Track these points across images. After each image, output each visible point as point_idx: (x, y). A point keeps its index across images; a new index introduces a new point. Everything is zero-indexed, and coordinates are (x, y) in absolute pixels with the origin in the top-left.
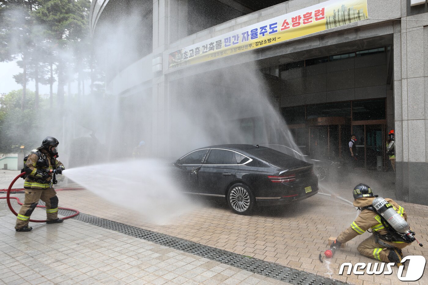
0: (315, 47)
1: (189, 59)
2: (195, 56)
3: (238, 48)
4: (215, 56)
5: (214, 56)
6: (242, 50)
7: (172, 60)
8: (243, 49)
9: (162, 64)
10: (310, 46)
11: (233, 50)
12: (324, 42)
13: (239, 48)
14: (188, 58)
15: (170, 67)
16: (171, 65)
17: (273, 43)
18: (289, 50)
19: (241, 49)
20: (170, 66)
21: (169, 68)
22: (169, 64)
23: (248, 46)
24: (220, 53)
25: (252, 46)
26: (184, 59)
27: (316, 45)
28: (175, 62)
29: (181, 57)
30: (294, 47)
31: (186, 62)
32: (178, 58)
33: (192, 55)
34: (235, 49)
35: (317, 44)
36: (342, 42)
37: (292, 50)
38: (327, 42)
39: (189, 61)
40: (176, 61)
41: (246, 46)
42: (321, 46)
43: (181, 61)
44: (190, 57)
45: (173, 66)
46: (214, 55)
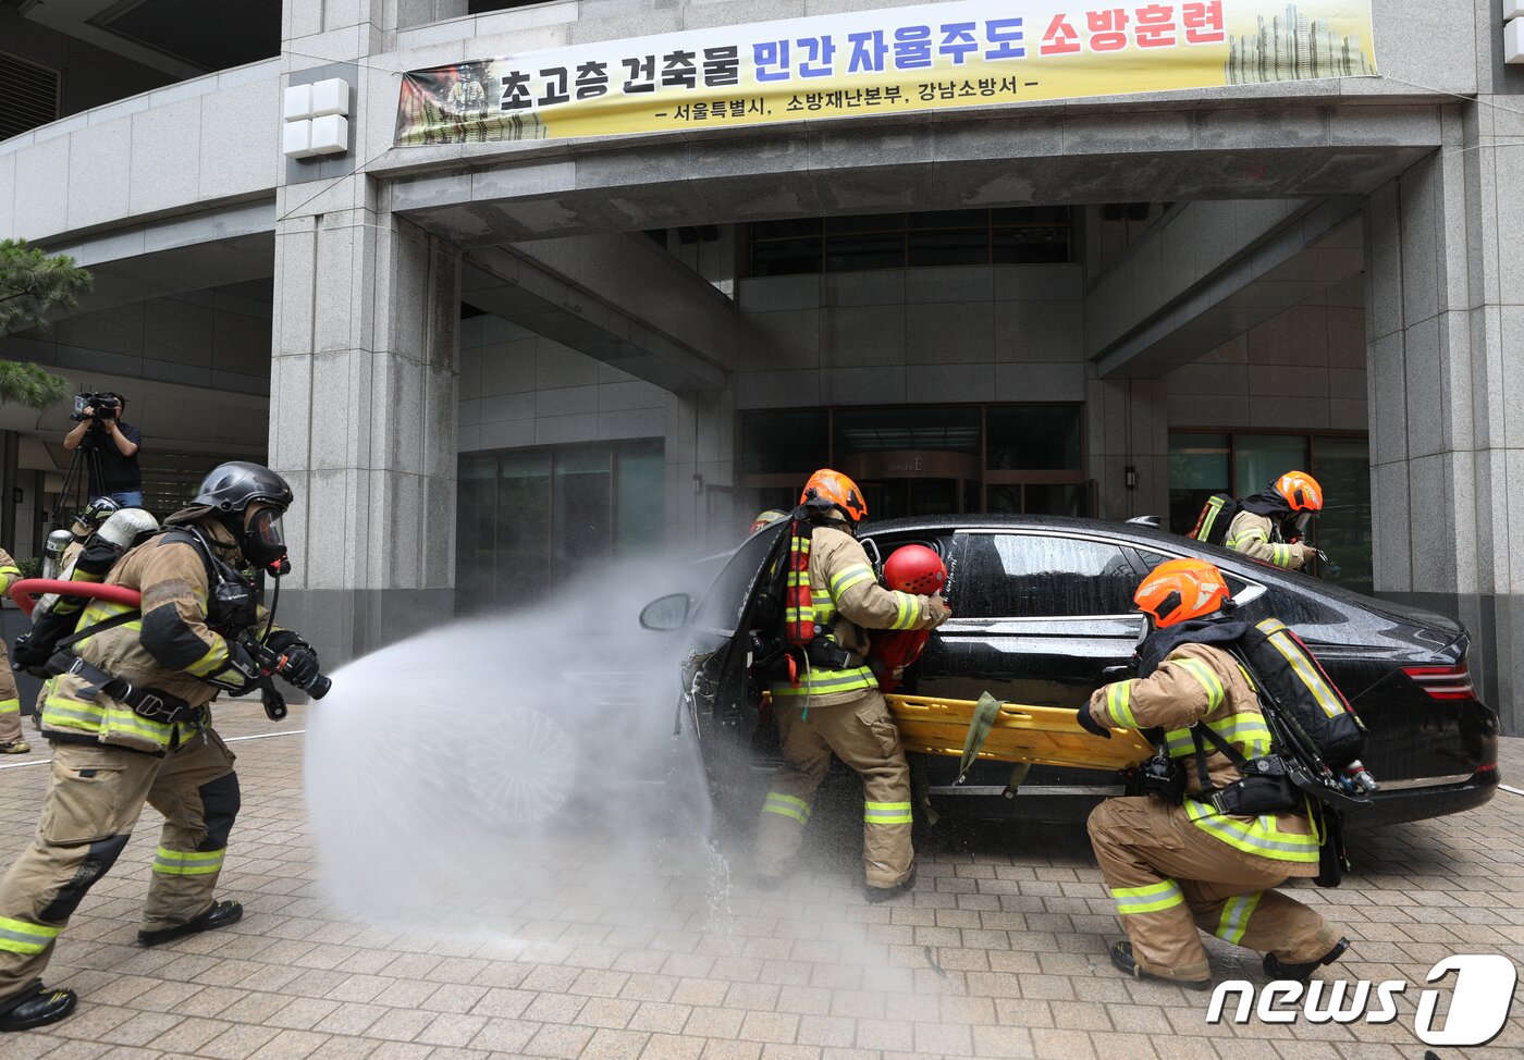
0: (1172, 148)
1: (536, 109)
2: (574, 102)
3: (830, 95)
4: (700, 115)
5: (692, 115)
6: (849, 105)
7: (428, 107)
8: (853, 102)
9: (350, 117)
10: (1151, 139)
11: (803, 100)
12: (1207, 133)
13: (837, 96)
14: (528, 104)
15: (410, 138)
16: (419, 128)
17: (1001, 100)
18: (1064, 144)
19: (844, 101)
20: (405, 134)
21: (398, 140)
22: (403, 120)
23: (883, 94)
24: (727, 107)
25: (903, 99)
26: (506, 106)
27: (1176, 142)
28: (445, 116)
29: (482, 96)
30: (1085, 132)
31: (518, 123)
32: (462, 99)
33: (557, 93)
34: (813, 98)
35: (1177, 138)
36: (1272, 146)
37: (1078, 144)
38: (1220, 136)
39: (536, 120)
40: (454, 111)
41: (872, 94)
42: (1195, 147)
43: (484, 115)
44: (542, 102)
45: (429, 136)
46: (692, 108)
